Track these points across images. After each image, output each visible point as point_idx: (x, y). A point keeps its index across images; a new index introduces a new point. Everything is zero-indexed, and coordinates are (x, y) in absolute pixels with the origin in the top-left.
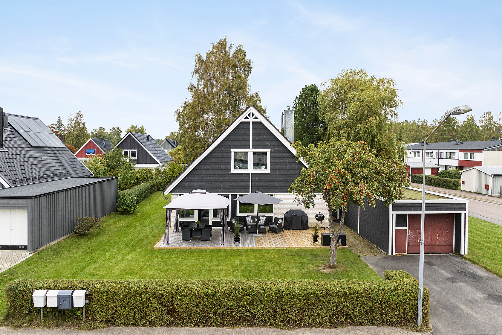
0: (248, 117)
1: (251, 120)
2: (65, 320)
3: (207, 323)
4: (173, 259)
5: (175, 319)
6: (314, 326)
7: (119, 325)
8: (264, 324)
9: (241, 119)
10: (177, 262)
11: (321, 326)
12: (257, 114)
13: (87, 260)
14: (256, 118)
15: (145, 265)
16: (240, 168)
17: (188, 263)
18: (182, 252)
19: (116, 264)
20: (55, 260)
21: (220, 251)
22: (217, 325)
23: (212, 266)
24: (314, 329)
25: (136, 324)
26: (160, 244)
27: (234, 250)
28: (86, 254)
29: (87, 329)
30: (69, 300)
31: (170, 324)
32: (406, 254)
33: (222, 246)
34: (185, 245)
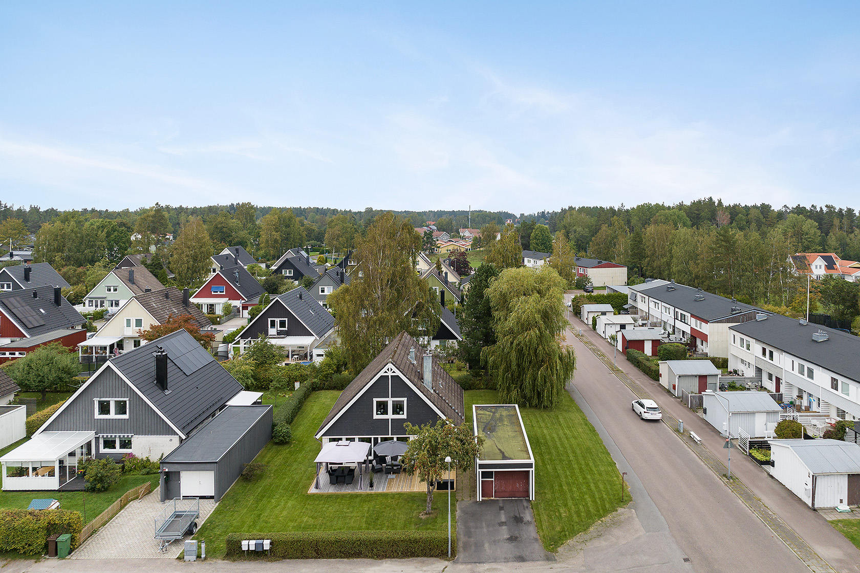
0: (387, 371)
1: (390, 374)
2: (258, 556)
3: (335, 557)
4: (321, 506)
5: (318, 555)
6: (394, 558)
7: (289, 559)
8: (366, 557)
9: (382, 373)
10: (324, 509)
11: (397, 557)
12: (394, 369)
13: (259, 508)
14: (394, 372)
15: (301, 512)
16: (382, 414)
17: (331, 509)
18: (329, 497)
19: (281, 512)
20: (236, 509)
21: (357, 496)
22: (341, 557)
23: (347, 513)
24: (393, 559)
25: (298, 558)
26: (312, 490)
27: (368, 495)
28: (258, 501)
29: (272, 561)
30: (262, 546)
31: (316, 558)
32: (494, 498)
33: (360, 491)
34: (332, 490)
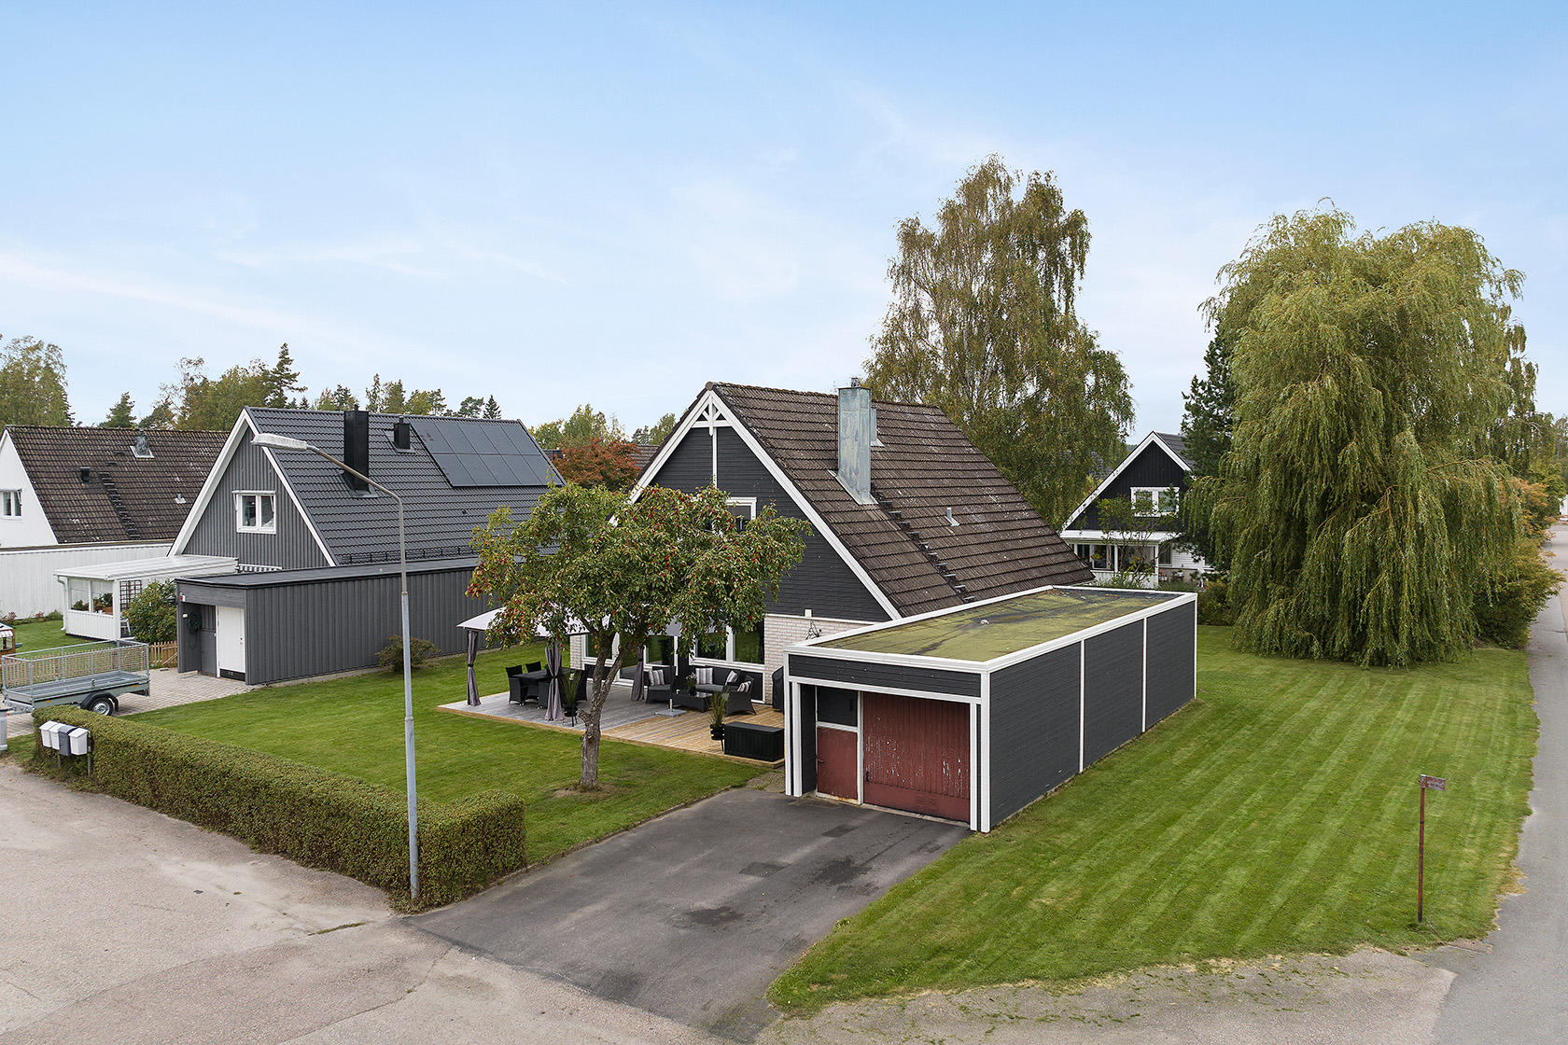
0: (705, 415)
1: (711, 422)
2: (77, 774)
3: (183, 813)
7: (110, 793)
9: (692, 421)
12: (722, 407)
14: (721, 418)
24: (286, 861)
25: (125, 796)
30: (67, 741)
31: (151, 805)
32: (859, 802)
33: (550, 724)
